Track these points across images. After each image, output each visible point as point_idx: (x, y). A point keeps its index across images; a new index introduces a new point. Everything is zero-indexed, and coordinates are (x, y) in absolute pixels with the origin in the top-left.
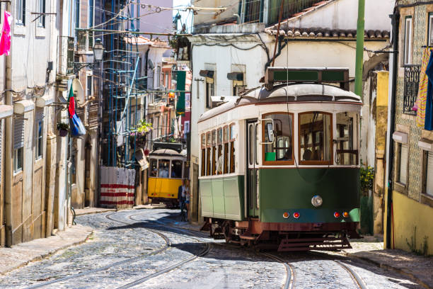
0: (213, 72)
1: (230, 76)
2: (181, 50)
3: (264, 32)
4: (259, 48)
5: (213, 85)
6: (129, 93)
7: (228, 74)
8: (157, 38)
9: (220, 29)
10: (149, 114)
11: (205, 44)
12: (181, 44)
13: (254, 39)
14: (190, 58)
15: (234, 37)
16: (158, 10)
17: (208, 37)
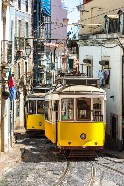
0: (91, 60)
1: (101, 63)
2: (73, 48)
3: (121, 37)
4: (119, 46)
5: (90, 67)
6: (46, 70)
7: (100, 61)
8: (60, 42)
9: (94, 37)
10: (56, 80)
11: (86, 45)
12: (73, 45)
13: (115, 42)
14: (78, 53)
15: (104, 41)
16: (61, 25)
17: (87, 41)
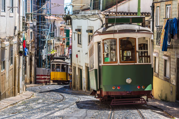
0: (81, 30)
1: (87, 31)
2: (68, 21)
3: (100, 13)
4: (99, 20)
5: (80, 35)
6: (47, 38)
7: (87, 30)
8: (58, 17)
9: (83, 12)
10: (55, 47)
11: (77, 19)
12: (68, 19)
13: (97, 16)
14: (71, 24)
15: (89, 16)
16: (58, 5)
17: (78, 16)
